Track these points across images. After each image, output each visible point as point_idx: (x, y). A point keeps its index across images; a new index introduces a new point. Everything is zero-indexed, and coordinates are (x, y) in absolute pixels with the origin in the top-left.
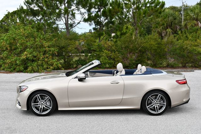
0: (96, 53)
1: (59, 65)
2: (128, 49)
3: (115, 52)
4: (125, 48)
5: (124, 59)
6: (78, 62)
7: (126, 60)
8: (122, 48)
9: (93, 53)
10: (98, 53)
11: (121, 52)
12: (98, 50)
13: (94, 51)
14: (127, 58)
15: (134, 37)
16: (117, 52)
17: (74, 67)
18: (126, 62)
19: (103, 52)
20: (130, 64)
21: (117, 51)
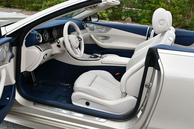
0: (151, 4)
1: (104, 14)
2: (192, 5)
3: (174, 7)
4: (189, 3)
5: (184, 17)
6: (127, 14)
7: (187, 19)
9: (146, 4)
10: (153, 5)
11: (183, 7)
12: (154, 2)
13: (150, 2)
14: (189, 17)
16: (177, 7)
17: (123, 19)
18: (186, 20)
19: (160, 5)
20: (190, 25)
21: (178, 5)
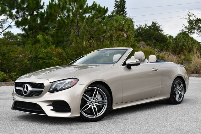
3: (66, 60)
8: (73, 55)
15: (85, 43)
19: (53, 60)
